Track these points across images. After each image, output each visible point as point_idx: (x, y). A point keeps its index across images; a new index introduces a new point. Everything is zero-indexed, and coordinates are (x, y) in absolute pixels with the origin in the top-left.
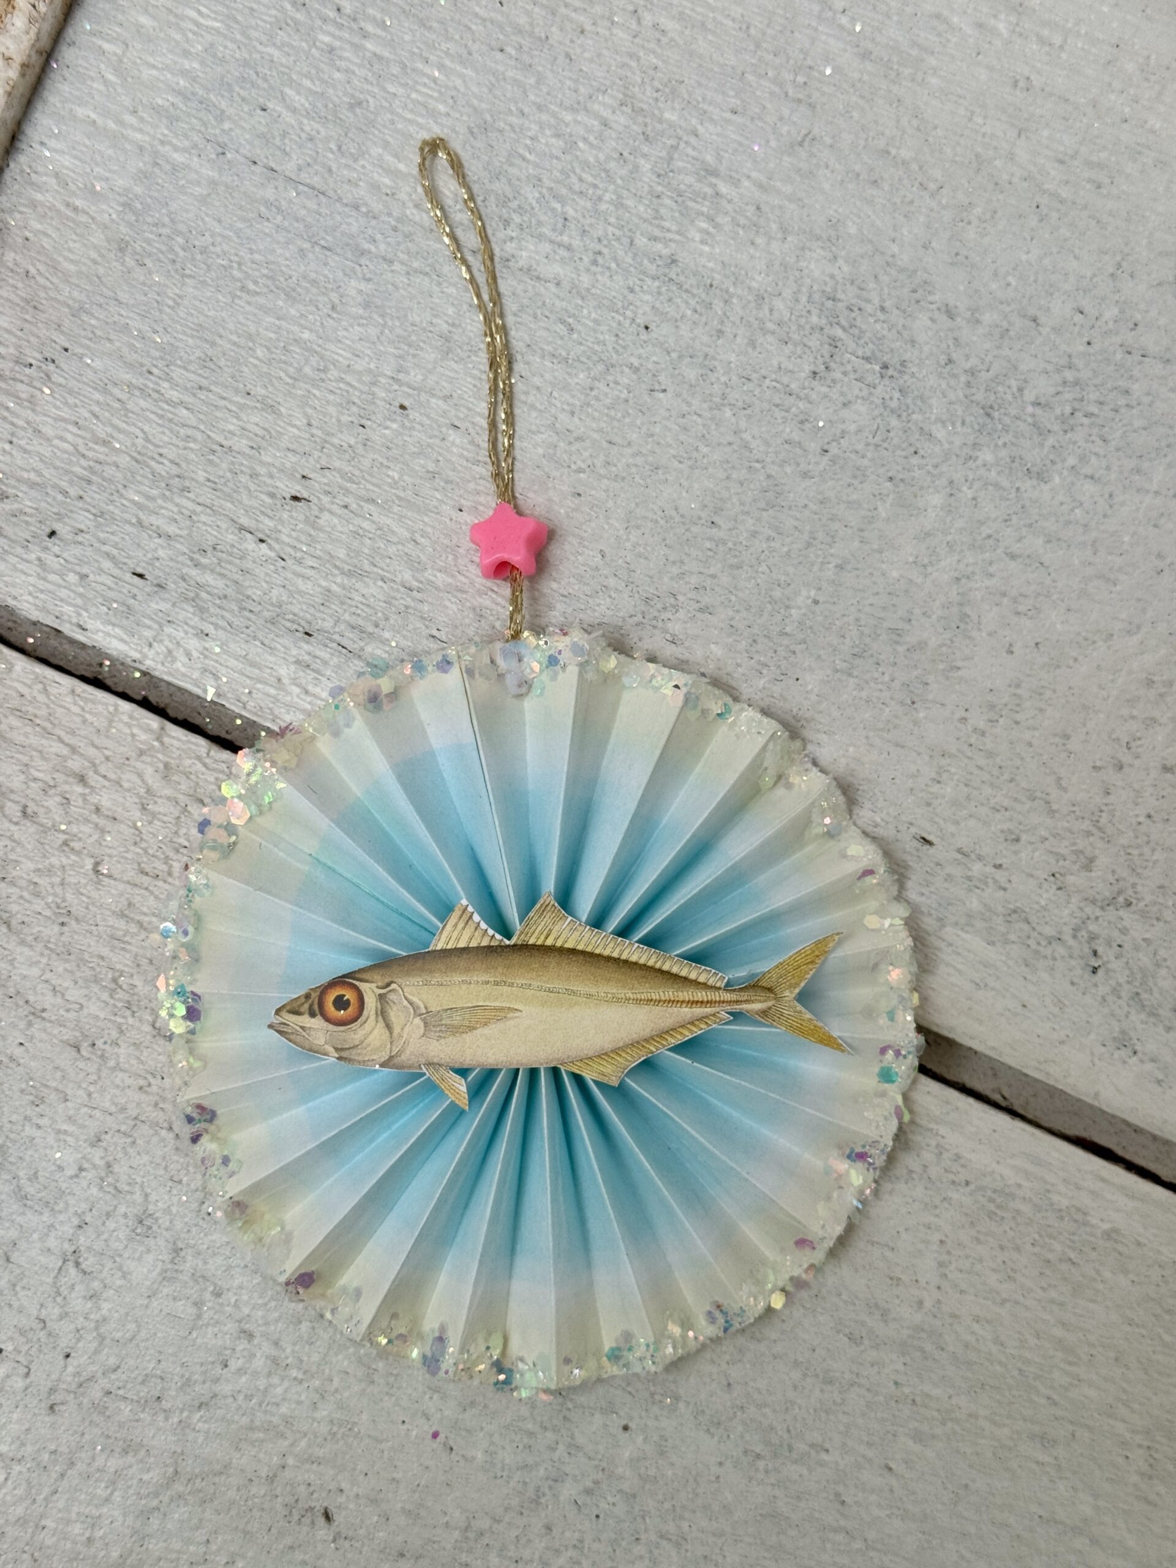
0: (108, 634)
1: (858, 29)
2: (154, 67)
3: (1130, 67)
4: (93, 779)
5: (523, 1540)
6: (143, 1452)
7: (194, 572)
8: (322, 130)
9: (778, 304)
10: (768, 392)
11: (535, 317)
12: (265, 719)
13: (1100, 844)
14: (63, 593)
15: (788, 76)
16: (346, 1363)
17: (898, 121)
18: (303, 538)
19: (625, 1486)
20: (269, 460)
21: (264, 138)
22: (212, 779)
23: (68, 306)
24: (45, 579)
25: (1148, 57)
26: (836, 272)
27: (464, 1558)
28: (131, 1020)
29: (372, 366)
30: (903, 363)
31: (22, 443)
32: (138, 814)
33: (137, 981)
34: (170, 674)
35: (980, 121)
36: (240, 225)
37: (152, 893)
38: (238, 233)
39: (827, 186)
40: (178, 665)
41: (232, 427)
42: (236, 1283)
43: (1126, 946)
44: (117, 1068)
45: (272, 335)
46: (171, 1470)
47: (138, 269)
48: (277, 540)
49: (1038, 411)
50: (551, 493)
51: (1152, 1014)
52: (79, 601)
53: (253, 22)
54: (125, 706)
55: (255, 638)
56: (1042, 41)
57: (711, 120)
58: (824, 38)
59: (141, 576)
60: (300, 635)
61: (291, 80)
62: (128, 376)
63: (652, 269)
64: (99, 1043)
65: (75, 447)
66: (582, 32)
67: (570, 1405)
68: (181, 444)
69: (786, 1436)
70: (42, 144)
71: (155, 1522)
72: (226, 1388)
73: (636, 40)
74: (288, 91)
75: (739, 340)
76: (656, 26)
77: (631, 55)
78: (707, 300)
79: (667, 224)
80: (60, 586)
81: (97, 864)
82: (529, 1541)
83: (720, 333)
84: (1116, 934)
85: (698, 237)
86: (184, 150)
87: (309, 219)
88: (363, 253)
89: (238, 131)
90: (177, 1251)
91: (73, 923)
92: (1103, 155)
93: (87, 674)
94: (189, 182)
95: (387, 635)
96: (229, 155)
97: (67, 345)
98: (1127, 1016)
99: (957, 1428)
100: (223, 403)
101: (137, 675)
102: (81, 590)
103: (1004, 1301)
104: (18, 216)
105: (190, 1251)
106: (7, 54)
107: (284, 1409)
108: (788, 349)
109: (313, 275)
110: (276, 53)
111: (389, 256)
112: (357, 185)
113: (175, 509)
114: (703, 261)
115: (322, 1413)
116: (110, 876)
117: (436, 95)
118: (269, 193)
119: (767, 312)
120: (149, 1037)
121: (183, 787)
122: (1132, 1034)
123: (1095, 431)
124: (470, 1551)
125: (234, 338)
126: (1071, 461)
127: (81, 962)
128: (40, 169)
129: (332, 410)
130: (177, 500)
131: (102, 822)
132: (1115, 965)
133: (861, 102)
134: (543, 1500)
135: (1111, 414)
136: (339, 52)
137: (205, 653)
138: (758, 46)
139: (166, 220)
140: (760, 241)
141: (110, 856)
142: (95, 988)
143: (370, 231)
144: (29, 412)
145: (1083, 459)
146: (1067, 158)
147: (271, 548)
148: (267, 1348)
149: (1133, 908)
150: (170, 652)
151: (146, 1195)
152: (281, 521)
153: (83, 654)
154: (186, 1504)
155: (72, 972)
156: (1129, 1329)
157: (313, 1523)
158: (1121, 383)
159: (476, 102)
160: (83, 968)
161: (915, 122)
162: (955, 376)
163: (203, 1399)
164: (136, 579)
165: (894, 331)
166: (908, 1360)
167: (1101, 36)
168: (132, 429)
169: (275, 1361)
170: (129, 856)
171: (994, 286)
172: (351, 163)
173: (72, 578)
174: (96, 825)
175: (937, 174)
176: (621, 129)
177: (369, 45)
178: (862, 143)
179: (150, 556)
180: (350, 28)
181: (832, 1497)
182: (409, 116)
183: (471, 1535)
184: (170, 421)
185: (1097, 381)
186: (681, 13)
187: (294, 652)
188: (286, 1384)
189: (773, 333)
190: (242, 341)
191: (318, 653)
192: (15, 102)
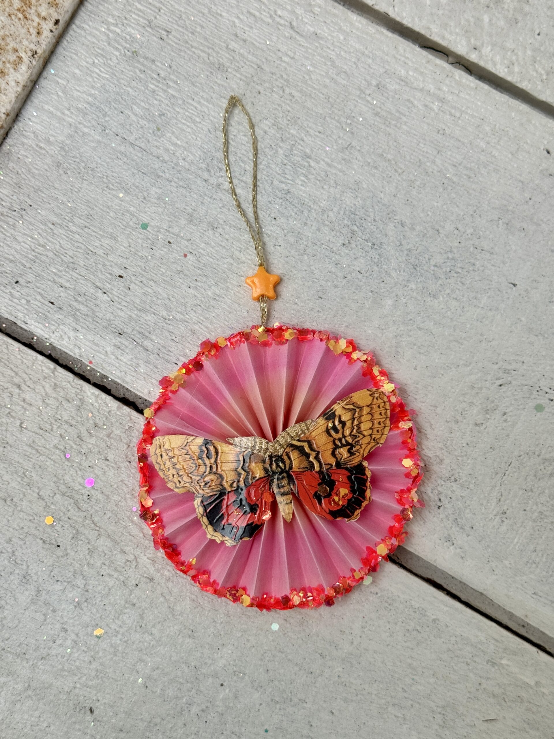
0: (37, 327)
1: (375, 102)
2: (79, 91)
3: (487, 129)
4: (23, 387)
5: (174, 729)
6: (16, 676)
7: (75, 304)
8: (147, 125)
9: (331, 214)
10: (324, 251)
11: (229, 210)
12: (99, 368)
13: (446, 454)
14: (19, 307)
15: (343, 120)
16: (105, 646)
17: (388, 142)
18: (122, 293)
19: (219, 710)
20: (111, 259)
21: (123, 126)
22: (74, 392)
23: (33, 187)
24: (12, 301)
25: (495, 125)
26: (356, 203)
27: (147, 734)
28: (29, 491)
29: (158, 224)
30: (381, 243)
31: (8, 243)
32: (41, 403)
33: (33, 474)
34: (60, 346)
35: (422, 146)
36: (108, 160)
37: (43, 437)
38: (107, 163)
39: (355, 167)
40: (64, 342)
41: (97, 244)
42: (63, 607)
43: (453, 498)
44: (21, 511)
45: (117, 207)
46: (27, 685)
47: (64, 175)
48: (111, 293)
49: (436, 269)
50: (229, 284)
51: (462, 528)
52: (25, 312)
53: (122, 76)
54: (40, 357)
55: (98, 334)
56: (451, 114)
57: (310, 135)
58: (360, 105)
59: (52, 303)
60: (117, 334)
61: (136, 102)
62: (55, 219)
63: (279, 194)
64: (15, 500)
65: (30, 246)
66: (259, 93)
67: (199, 673)
68: (75, 249)
69: (290, 694)
70: (29, 119)
71: (18, 706)
72: (53, 652)
73: (282, 99)
74: (135, 107)
75: (313, 227)
76: (290, 94)
77: (279, 105)
78: (302, 209)
79: (287, 176)
80: (18, 304)
81: (21, 423)
82: (176, 729)
83: (306, 224)
84: (450, 492)
85: (300, 183)
86: (88, 127)
87: (138, 160)
88: (159, 177)
89: (112, 121)
90: (39, 591)
91: (9, 447)
92: (473, 165)
93: (27, 342)
94: (90, 141)
95: (154, 337)
96: (107, 131)
97: (31, 204)
98: (451, 528)
99: (362, 698)
100: (94, 234)
101: (48, 344)
102: (27, 307)
103: (388, 645)
104: (16, 148)
105: (44, 592)
106: (17, 81)
107: (77, 664)
108: (333, 233)
109: (137, 184)
110: (131, 90)
111: (170, 179)
112: (159, 149)
113: (70, 277)
114: (301, 193)
115: (94, 666)
116: (26, 429)
117: (196, 114)
118: (122, 149)
119: (326, 216)
120: (36, 499)
121: (61, 394)
122: (452, 536)
123: (459, 279)
124: (150, 731)
125: (101, 207)
126: (448, 291)
127: (11, 464)
128: (27, 129)
129: (140, 241)
130: (71, 273)
131: (25, 406)
132: (448, 506)
133: (373, 133)
134: (183, 713)
135: (466, 273)
136: (157, 92)
137: (76, 338)
138: (332, 106)
139: (78, 155)
140: (325, 187)
141: (27, 420)
142: (15, 476)
143: (163, 168)
144: (13, 230)
145: (452, 290)
146: (457, 165)
147: (108, 296)
148: (73, 636)
149: (458, 482)
150: (61, 336)
151: (28, 566)
152: (114, 285)
153: (26, 333)
154: (32, 700)
155: (6, 468)
156: (439, 662)
157: (85, 713)
158: (472, 261)
159: (212, 118)
160: (11, 467)
161: (395, 144)
162: (402, 251)
163: (43, 656)
164: (50, 304)
165: (378, 230)
166: (344, 666)
167: (476, 115)
168: (55, 241)
169: (76, 642)
170: (35, 421)
171: (422, 215)
172: (157, 139)
173: (24, 302)
174: (23, 407)
175: (402, 166)
176: (272, 135)
177: (170, 91)
178: (372, 150)
179: (57, 295)
180: (163, 83)
181: (307, 723)
182: (184, 121)
183: (152, 725)
184: (71, 239)
185: (461, 259)
186: (301, 89)
187: (114, 341)
188: (79, 652)
189: (328, 226)
190: (105, 209)
191: (124, 342)
192: (20, 101)
